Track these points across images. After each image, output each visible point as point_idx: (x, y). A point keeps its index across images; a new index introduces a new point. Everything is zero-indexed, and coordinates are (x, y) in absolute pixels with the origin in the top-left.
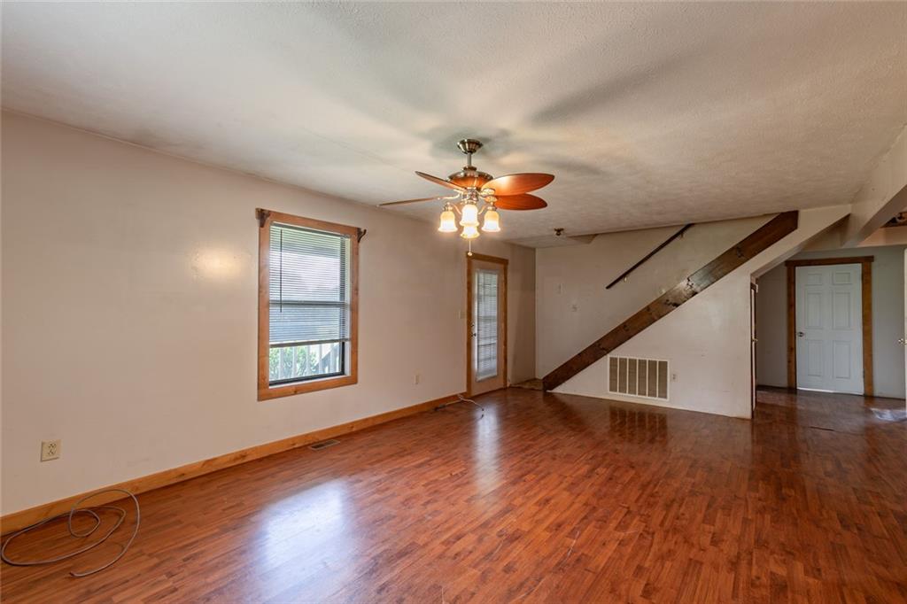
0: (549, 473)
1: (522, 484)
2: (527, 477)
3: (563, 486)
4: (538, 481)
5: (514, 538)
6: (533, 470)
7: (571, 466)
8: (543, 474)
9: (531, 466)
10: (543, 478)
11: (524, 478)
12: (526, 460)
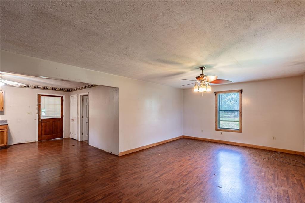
0: (178, 175)
1: (188, 171)
2: (186, 173)
3: (175, 170)
4: (183, 172)
5: (189, 160)
6: (184, 176)
7: (168, 178)
8: (180, 174)
9: (184, 179)
10: (181, 173)
11: (188, 173)
12: (187, 182)
